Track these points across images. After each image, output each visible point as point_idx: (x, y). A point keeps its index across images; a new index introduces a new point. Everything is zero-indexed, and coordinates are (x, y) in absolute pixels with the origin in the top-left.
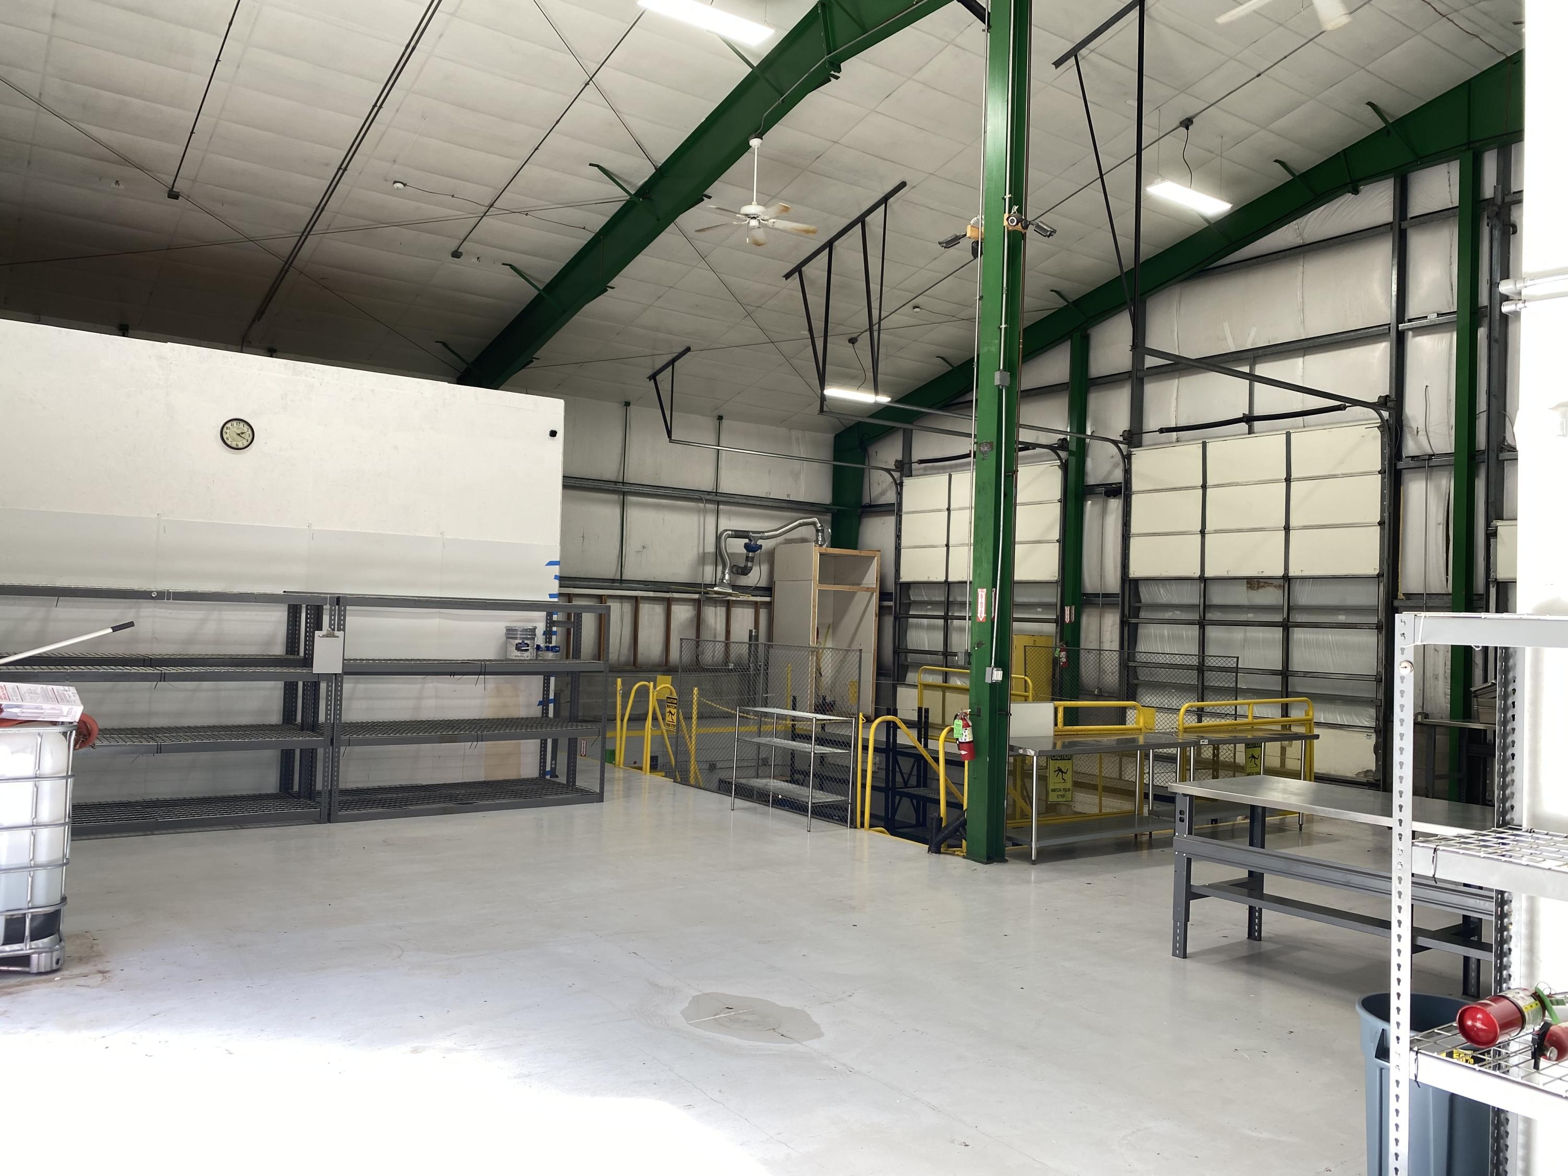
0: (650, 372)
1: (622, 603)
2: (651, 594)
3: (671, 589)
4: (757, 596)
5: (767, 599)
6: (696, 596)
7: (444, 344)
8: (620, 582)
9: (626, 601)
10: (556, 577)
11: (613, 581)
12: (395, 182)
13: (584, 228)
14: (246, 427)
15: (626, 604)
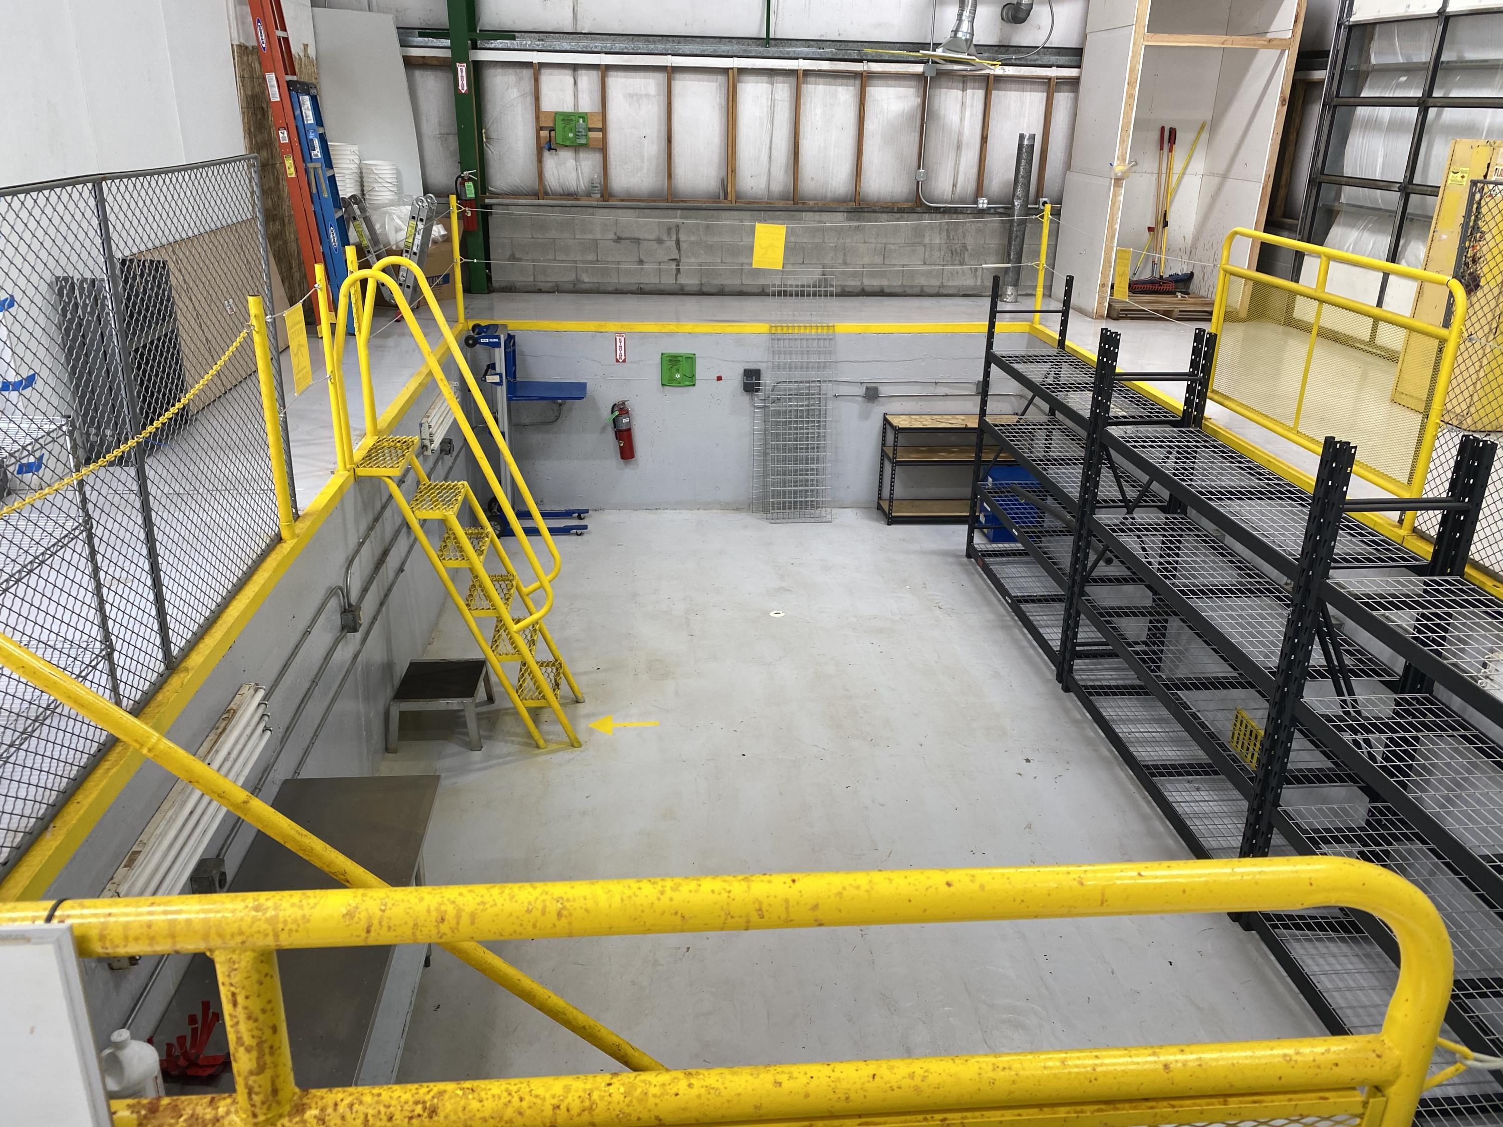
1: (772, 84)
2: (825, 65)
3: (866, 54)
4: (1050, 66)
5: (1073, 72)
6: (919, 68)
8: (766, 43)
9: (780, 79)
11: (755, 40)
15: (779, 86)
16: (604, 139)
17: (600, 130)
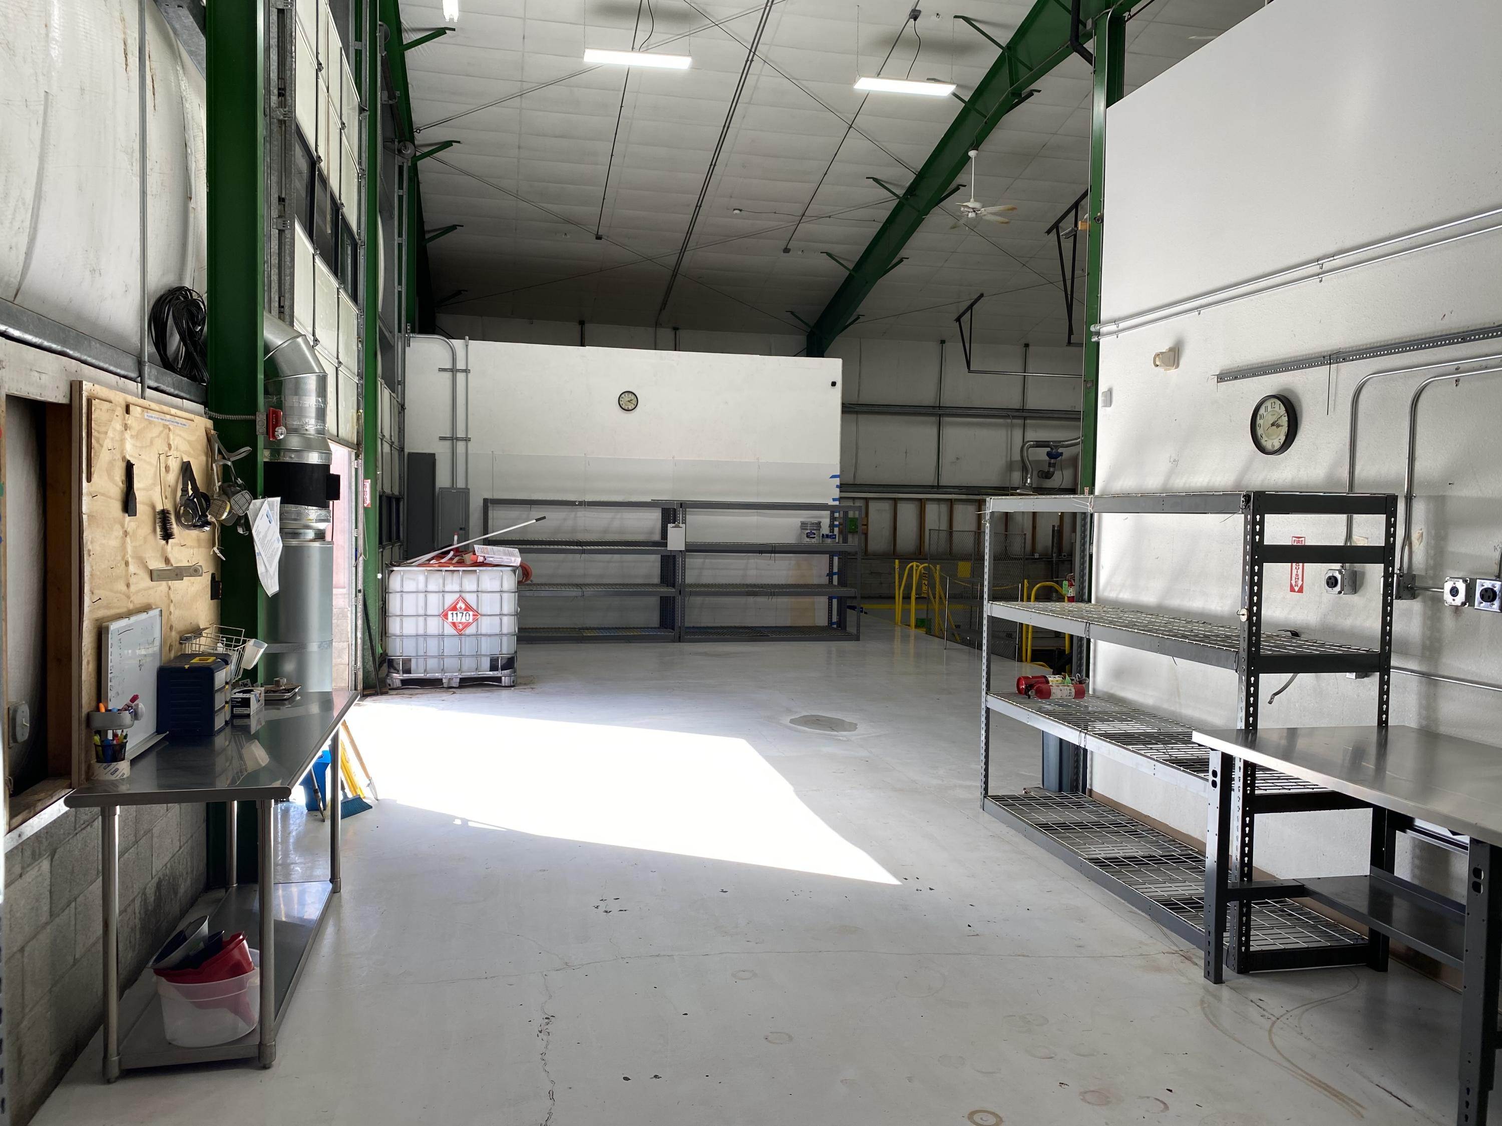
0: (956, 316)
1: (939, 505)
2: (964, 497)
3: (981, 492)
7: (792, 313)
8: (937, 488)
9: (942, 502)
10: (837, 486)
11: (932, 487)
12: (734, 210)
13: (874, 221)
14: (633, 396)
15: (943, 505)
16: (867, 527)
17: (865, 525)
